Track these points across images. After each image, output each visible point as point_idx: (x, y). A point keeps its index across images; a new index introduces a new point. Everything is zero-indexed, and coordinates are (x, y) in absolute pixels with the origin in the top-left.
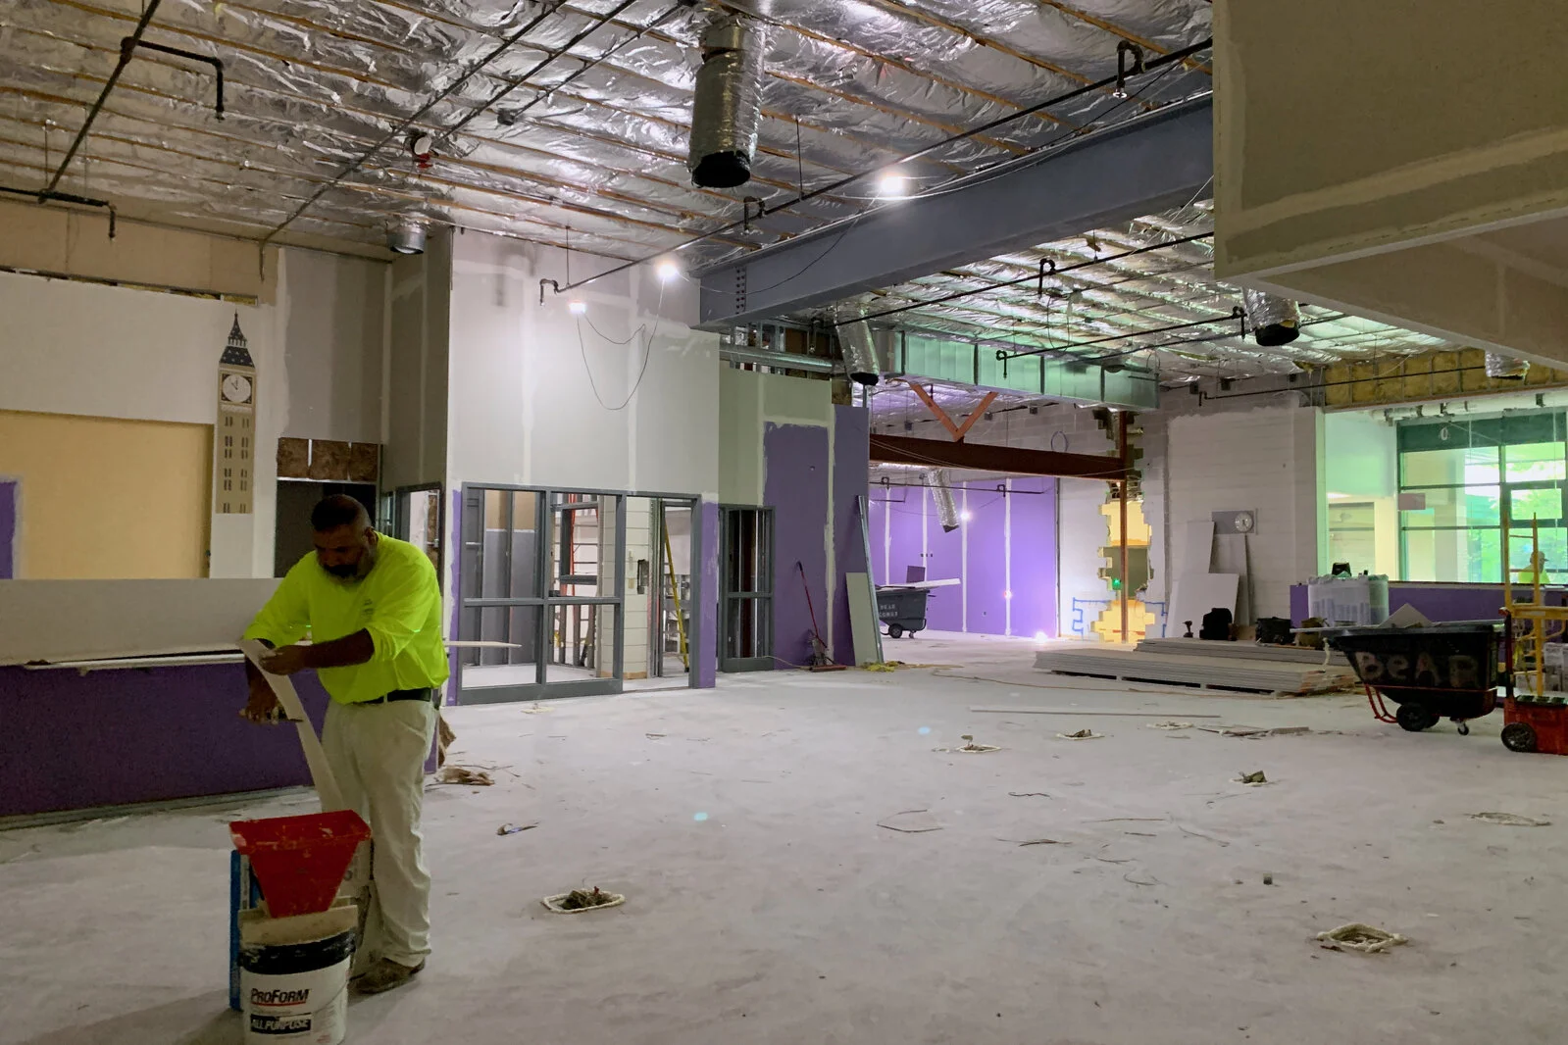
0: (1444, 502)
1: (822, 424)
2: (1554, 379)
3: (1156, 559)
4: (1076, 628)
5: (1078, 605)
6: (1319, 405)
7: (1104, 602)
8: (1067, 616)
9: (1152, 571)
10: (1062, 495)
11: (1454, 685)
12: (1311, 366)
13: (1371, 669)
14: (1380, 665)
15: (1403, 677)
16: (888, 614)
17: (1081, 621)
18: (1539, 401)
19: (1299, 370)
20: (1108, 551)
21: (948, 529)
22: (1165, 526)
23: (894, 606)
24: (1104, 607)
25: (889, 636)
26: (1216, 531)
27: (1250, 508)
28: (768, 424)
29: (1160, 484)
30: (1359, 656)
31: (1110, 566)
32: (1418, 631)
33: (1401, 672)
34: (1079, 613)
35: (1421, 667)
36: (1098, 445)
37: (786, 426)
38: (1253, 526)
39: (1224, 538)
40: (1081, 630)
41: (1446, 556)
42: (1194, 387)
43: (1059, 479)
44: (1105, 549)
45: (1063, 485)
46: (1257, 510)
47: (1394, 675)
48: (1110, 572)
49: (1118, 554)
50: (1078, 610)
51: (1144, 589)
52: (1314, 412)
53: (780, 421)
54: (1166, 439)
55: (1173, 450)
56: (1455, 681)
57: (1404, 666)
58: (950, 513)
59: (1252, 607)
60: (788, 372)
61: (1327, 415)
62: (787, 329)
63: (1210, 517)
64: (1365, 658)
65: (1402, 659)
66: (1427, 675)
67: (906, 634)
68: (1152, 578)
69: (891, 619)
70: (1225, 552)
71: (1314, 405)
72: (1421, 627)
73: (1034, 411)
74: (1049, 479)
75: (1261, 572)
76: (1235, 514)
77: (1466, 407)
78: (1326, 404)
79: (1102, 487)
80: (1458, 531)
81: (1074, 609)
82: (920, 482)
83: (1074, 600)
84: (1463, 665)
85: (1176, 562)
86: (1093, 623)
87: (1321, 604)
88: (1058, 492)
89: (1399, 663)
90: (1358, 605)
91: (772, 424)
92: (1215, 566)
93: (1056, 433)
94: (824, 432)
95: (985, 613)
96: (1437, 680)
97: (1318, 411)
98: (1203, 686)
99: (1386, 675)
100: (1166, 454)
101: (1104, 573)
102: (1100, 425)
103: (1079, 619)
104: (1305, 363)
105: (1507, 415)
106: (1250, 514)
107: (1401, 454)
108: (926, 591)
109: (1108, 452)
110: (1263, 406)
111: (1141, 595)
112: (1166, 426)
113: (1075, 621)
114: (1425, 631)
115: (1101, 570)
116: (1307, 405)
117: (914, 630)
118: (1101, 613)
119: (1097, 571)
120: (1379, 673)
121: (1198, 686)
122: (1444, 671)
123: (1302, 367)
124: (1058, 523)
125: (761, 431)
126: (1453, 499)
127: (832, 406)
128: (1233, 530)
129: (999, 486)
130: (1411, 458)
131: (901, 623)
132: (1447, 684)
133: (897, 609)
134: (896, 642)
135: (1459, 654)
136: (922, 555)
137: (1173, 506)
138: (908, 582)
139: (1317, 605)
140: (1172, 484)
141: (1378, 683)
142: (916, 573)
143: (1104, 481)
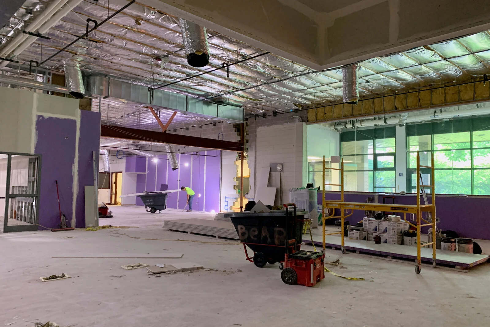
0: (360, 162)
1: (72, 118)
2: (384, 110)
3: (252, 182)
4: (226, 208)
5: (227, 200)
6: (305, 122)
7: (235, 198)
8: (223, 203)
9: (250, 186)
10: (223, 157)
11: (276, 244)
12: (301, 106)
13: (243, 234)
14: (246, 232)
15: (256, 239)
16: (150, 204)
17: (227, 206)
18: (385, 122)
19: (297, 108)
20: (237, 179)
21: (174, 169)
22: (255, 169)
23: (152, 200)
24: (234, 200)
25: (150, 212)
26: (270, 171)
27: (282, 162)
28: (39, 117)
29: (254, 152)
30: (239, 227)
31: (238, 184)
32: (261, 215)
33: (255, 236)
34: (226, 202)
35: (264, 235)
36: (234, 138)
37: (51, 118)
38: (282, 169)
39: (273, 174)
40: (227, 209)
41: (361, 182)
42: (264, 115)
43: (222, 151)
44: (236, 178)
45: (223, 154)
46: (284, 163)
47: (252, 238)
48: (238, 187)
49: (240, 179)
50: (227, 201)
51: (248, 193)
52: (303, 124)
53: (47, 115)
54: (256, 135)
55: (258, 140)
56: (276, 242)
57: (256, 233)
58: (175, 163)
59: (281, 200)
60: (53, 93)
61: (308, 126)
62: (53, 74)
63: (269, 166)
64: (241, 228)
65: (256, 229)
66: (265, 237)
67: (158, 211)
68: (250, 189)
69: (152, 205)
70: (273, 179)
71: (303, 121)
72: (263, 212)
73: (214, 125)
74: (218, 150)
75: (285, 187)
76: (277, 165)
77: (361, 124)
78: (306, 121)
79: (235, 154)
80: (365, 172)
81: (225, 201)
82: (178, 152)
83: (226, 197)
84: (280, 233)
85: (257, 184)
86: (231, 206)
87: (293, 200)
88: (222, 156)
89: (254, 231)
90: (305, 200)
91: (42, 116)
92: (270, 184)
93: (220, 133)
94: (74, 122)
95: (197, 203)
96: (269, 240)
97: (304, 124)
98: (217, 237)
99: (249, 237)
100: (255, 140)
101: (236, 187)
102: (235, 130)
103: (227, 205)
104: (298, 105)
105: (377, 127)
106: (282, 164)
107: (341, 143)
108: (166, 194)
109: (238, 141)
110: (287, 122)
111: (246, 196)
112: (256, 130)
113: (225, 206)
114: (264, 215)
115: (235, 186)
116: (301, 122)
117: (160, 210)
118: (234, 203)
119: (233, 186)
120: (246, 236)
121: (215, 237)
122: (272, 237)
123: (297, 106)
124: (221, 168)
125: (34, 120)
126: (363, 160)
127: (79, 111)
128: (276, 170)
129: (196, 153)
130: (346, 144)
131: (155, 207)
132: (273, 243)
133: (154, 201)
134: (154, 214)
135: (278, 227)
136: (178, 180)
137: (257, 162)
138: (161, 190)
139: (292, 200)
140: (258, 153)
141: (247, 241)
142: (164, 187)
143: (236, 152)
